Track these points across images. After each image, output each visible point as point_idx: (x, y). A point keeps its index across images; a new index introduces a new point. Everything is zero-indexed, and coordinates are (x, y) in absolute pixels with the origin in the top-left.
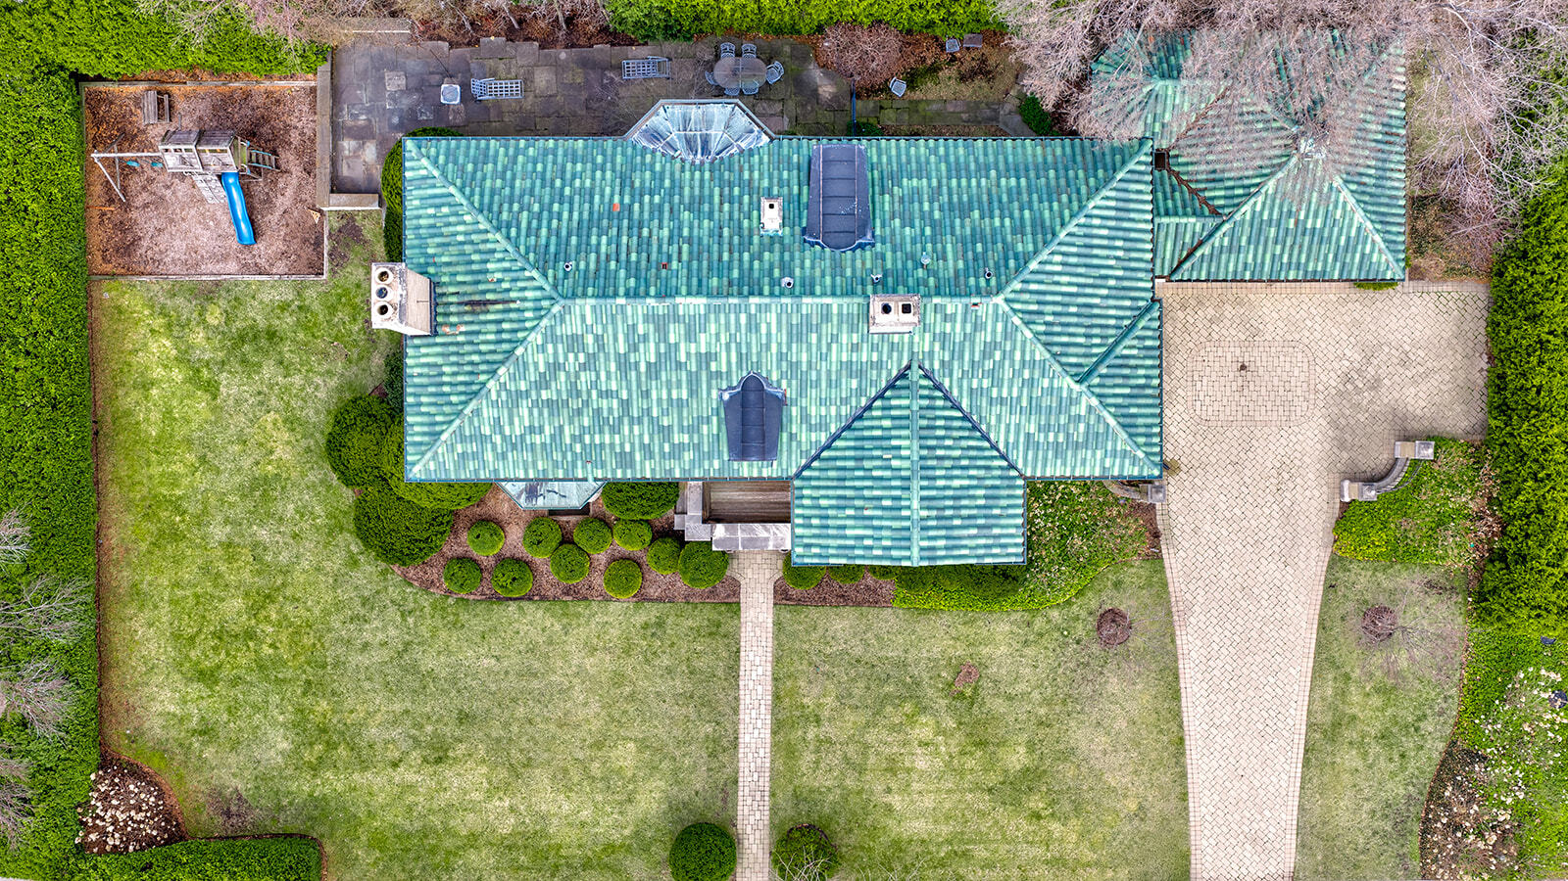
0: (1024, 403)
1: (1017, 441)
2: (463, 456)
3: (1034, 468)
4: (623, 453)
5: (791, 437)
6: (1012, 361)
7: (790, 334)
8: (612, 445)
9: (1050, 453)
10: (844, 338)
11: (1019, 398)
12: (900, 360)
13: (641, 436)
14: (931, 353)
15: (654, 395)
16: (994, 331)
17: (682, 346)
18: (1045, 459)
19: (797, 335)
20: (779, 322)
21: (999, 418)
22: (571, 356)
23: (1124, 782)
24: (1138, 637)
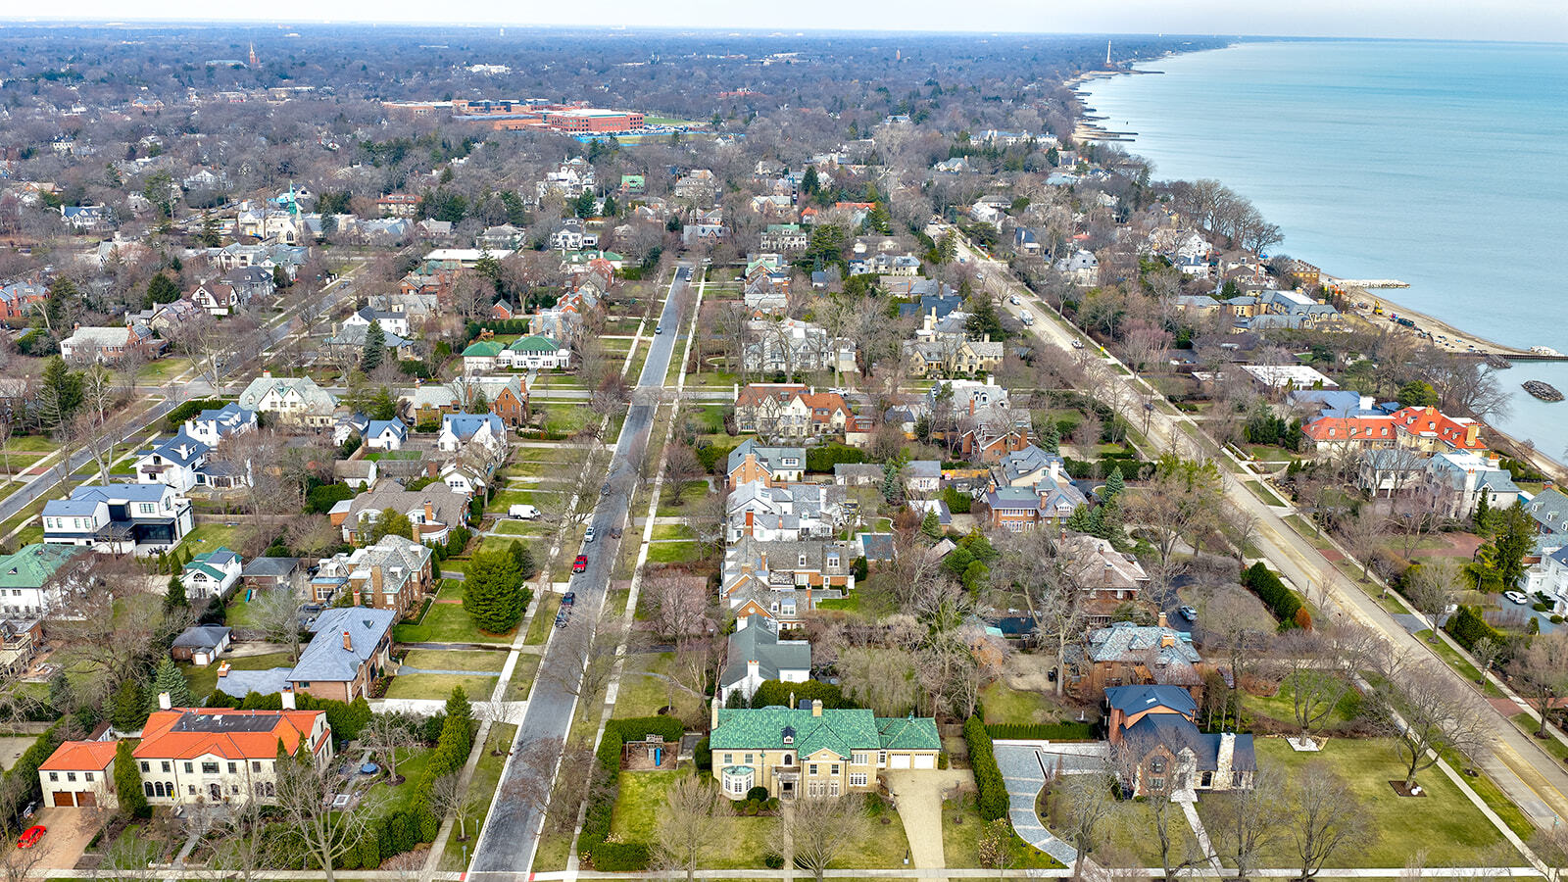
0: (848, 731)
1: (847, 740)
2: (723, 743)
3: (852, 746)
4: (758, 743)
5: (797, 739)
6: (844, 723)
8: (756, 741)
9: (855, 742)
10: (808, 718)
11: (846, 731)
12: (820, 723)
13: (763, 739)
14: (827, 721)
15: (767, 730)
16: (839, 717)
17: (773, 720)
18: (854, 744)
19: (797, 718)
20: (795, 715)
21: (843, 735)
23: (893, 849)
24: (893, 823)
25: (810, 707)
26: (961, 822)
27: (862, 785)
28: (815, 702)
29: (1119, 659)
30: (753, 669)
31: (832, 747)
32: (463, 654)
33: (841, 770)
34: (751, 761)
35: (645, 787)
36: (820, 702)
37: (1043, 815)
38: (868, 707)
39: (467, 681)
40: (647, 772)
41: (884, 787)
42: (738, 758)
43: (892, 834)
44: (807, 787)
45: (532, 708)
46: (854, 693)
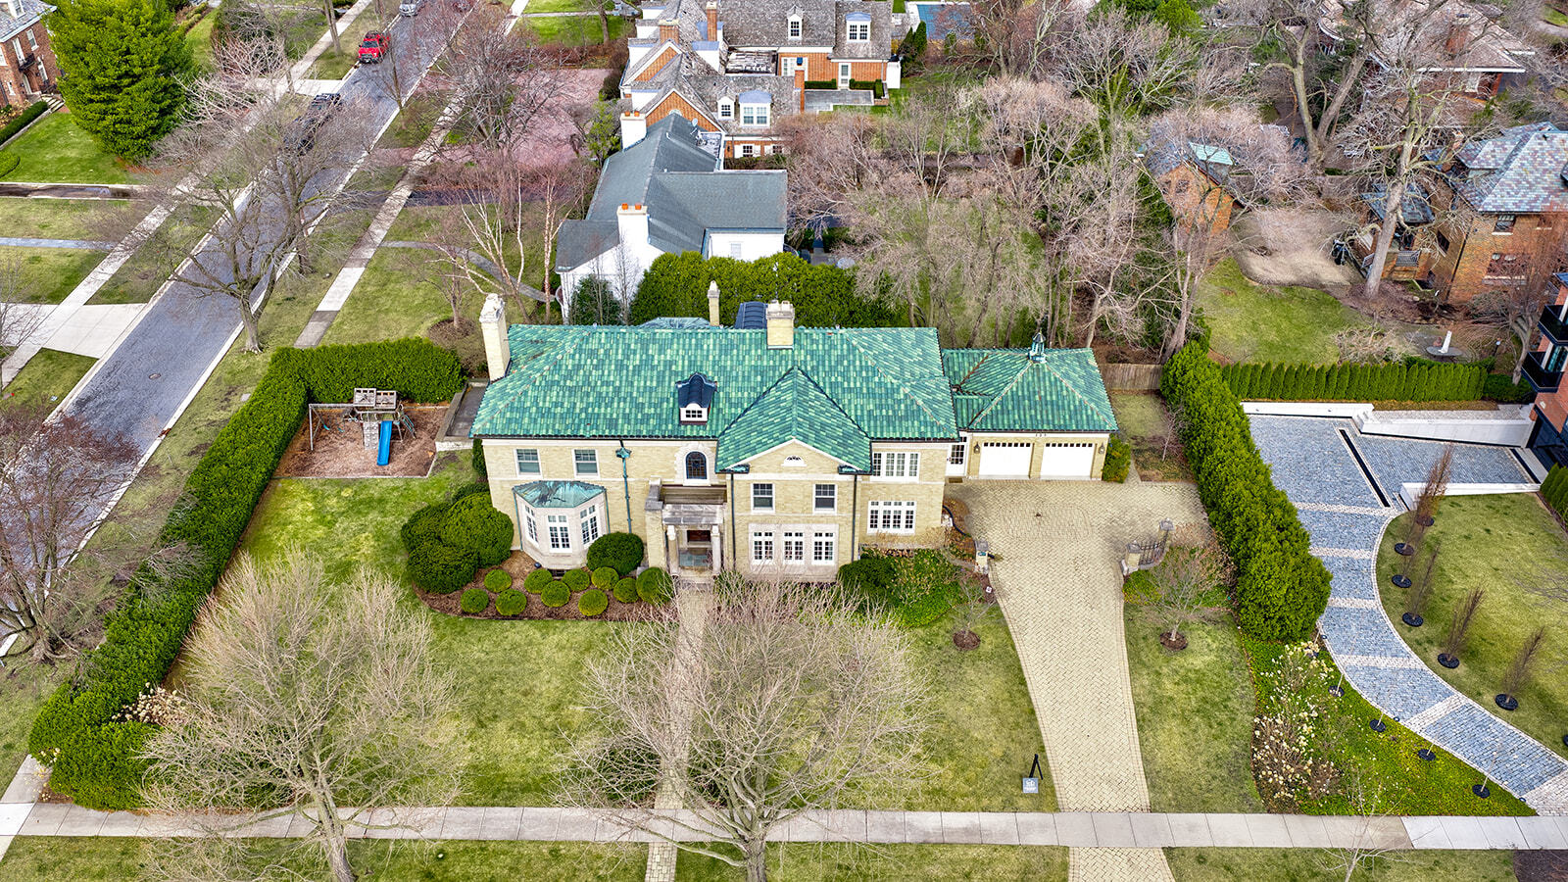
0: (865, 391)
1: (862, 416)
2: (510, 420)
3: (876, 433)
4: (611, 419)
5: (719, 410)
6: (855, 367)
7: (720, 350)
8: (605, 415)
9: (885, 423)
10: (753, 352)
11: (861, 389)
12: (787, 366)
13: (624, 409)
14: (805, 362)
15: (636, 384)
16: (842, 350)
17: (656, 357)
18: (882, 427)
19: (725, 350)
20: (714, 345)
21: (850, 401)
22: (589, 361)
23: (988, 737)
24: (986, 647)
25: (761, 323)
26: (1181, 646)
27: (902, 531)
28: (773, 307)
29: (1539, 207)
30: (633, 225)
31: (816, 435)
32: (56, 205)
33: (842, 497)
34: (593, 469)
35: (331, 524)
36: (787, 307)
37: (1410, 620)
38: (922, 323)
39: (36, 259)
40: (348, 484)
41: (962, 538)
42: (557, 460)
43: (984, 684)
44: (748, 540)
45: (152, 319)
46: (885, 285)
